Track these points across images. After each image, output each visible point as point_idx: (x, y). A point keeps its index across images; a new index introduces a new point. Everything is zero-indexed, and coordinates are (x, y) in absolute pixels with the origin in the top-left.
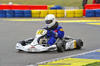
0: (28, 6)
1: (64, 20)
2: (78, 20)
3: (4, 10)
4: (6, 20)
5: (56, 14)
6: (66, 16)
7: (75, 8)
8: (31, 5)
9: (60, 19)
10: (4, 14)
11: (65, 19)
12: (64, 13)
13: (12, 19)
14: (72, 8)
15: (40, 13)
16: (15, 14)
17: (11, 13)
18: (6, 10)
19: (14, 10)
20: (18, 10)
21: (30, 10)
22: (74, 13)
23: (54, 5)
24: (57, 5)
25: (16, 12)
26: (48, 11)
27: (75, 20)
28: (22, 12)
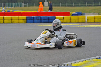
0: (53, 13)
2: (98, 24)
3: (32, 16)
4: (35, 25)
5: (78, 19)
6: (87, 21)
7: (94, 14)
8: (55, 12)
9: (82, 24)
10: (33, 20)
11: (86, 24)
12: (85, 19)
13: (40, 24)
14: (92, 14)
15: (63, 19)
16: (42, 20)
17: (38, 19)
18: (34, 16)
19: (41, 16)
20: (44, 16)
21: (55, 16)
22: (95, 19)
23: (75, 11)
24: (78, 11)
25: (42, 18)
26: (70, 17)
27: (95, 24)
28: (47, 18)
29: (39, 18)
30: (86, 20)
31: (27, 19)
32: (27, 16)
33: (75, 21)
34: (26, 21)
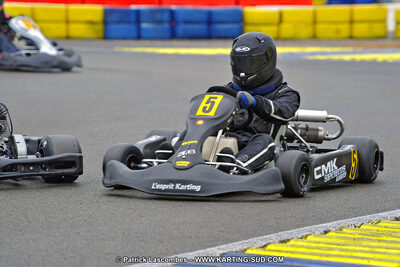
1: (381, 49)
3: (134, 7)
5: (352, 22)
11: (386, 46)
12: (384, 21)
15: (281, 21)
16: (177, 23)
17: (160, 22)
19: (173, 7)
20: (189, 7)
21: (239, 7)
25: (180, 17)
26: (315, 12)
28: (204, 17)
29: (166, 16)
30: (391, 26)
31: (109, 20)
32: (108, 7)
33: (338, 31)
34: (100, 27)
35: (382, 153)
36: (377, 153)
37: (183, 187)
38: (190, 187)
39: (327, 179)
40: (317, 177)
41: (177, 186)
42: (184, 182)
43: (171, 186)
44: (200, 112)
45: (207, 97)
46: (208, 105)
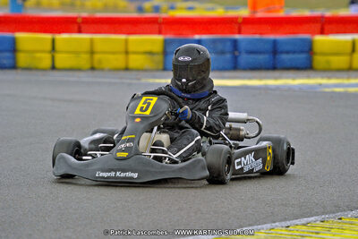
35: (293, 150)
36: (289, 149)
37: (123, 175)
38: (129, 174)
39: (246, 170)
40: (237, 168)
41: (118, 174)
42: (124, 171)
43: (113, 174)
44: (138, 112)
45: (144, 98)
46: (145, 106)
